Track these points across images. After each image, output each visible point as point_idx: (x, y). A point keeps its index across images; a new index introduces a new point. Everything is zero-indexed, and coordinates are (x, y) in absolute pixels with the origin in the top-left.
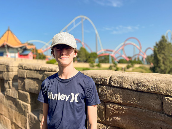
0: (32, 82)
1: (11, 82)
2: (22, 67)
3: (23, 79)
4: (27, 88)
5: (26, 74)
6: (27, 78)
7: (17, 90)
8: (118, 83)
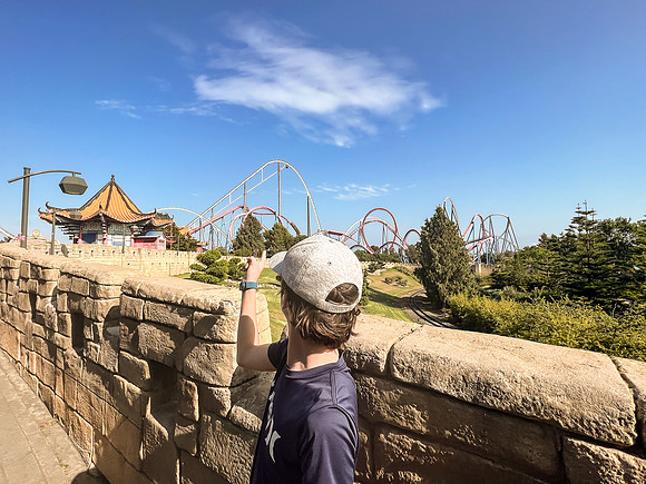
1: (100, 326)
2: (134, 292)
3: (133, 322)
4: (143, 347)
5: (141, 309)
6: (144, 321)
8: (414, 374)
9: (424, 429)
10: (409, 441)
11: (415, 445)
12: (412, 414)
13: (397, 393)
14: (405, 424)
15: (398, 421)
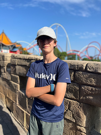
0: (21, 68)
1: (5, 68)
2: (14, 57)
3: (14, 65)
4: (17, 72)
5: (17, 62)
6: (18, 65)
7: (10, 74)
8: (93, 69)
9: (95, 84)
10: (90, 88)
11: (92, 89)
12: (92, 80)
13: (88, 75)
14: (89, 83)
15: (87, 82)
